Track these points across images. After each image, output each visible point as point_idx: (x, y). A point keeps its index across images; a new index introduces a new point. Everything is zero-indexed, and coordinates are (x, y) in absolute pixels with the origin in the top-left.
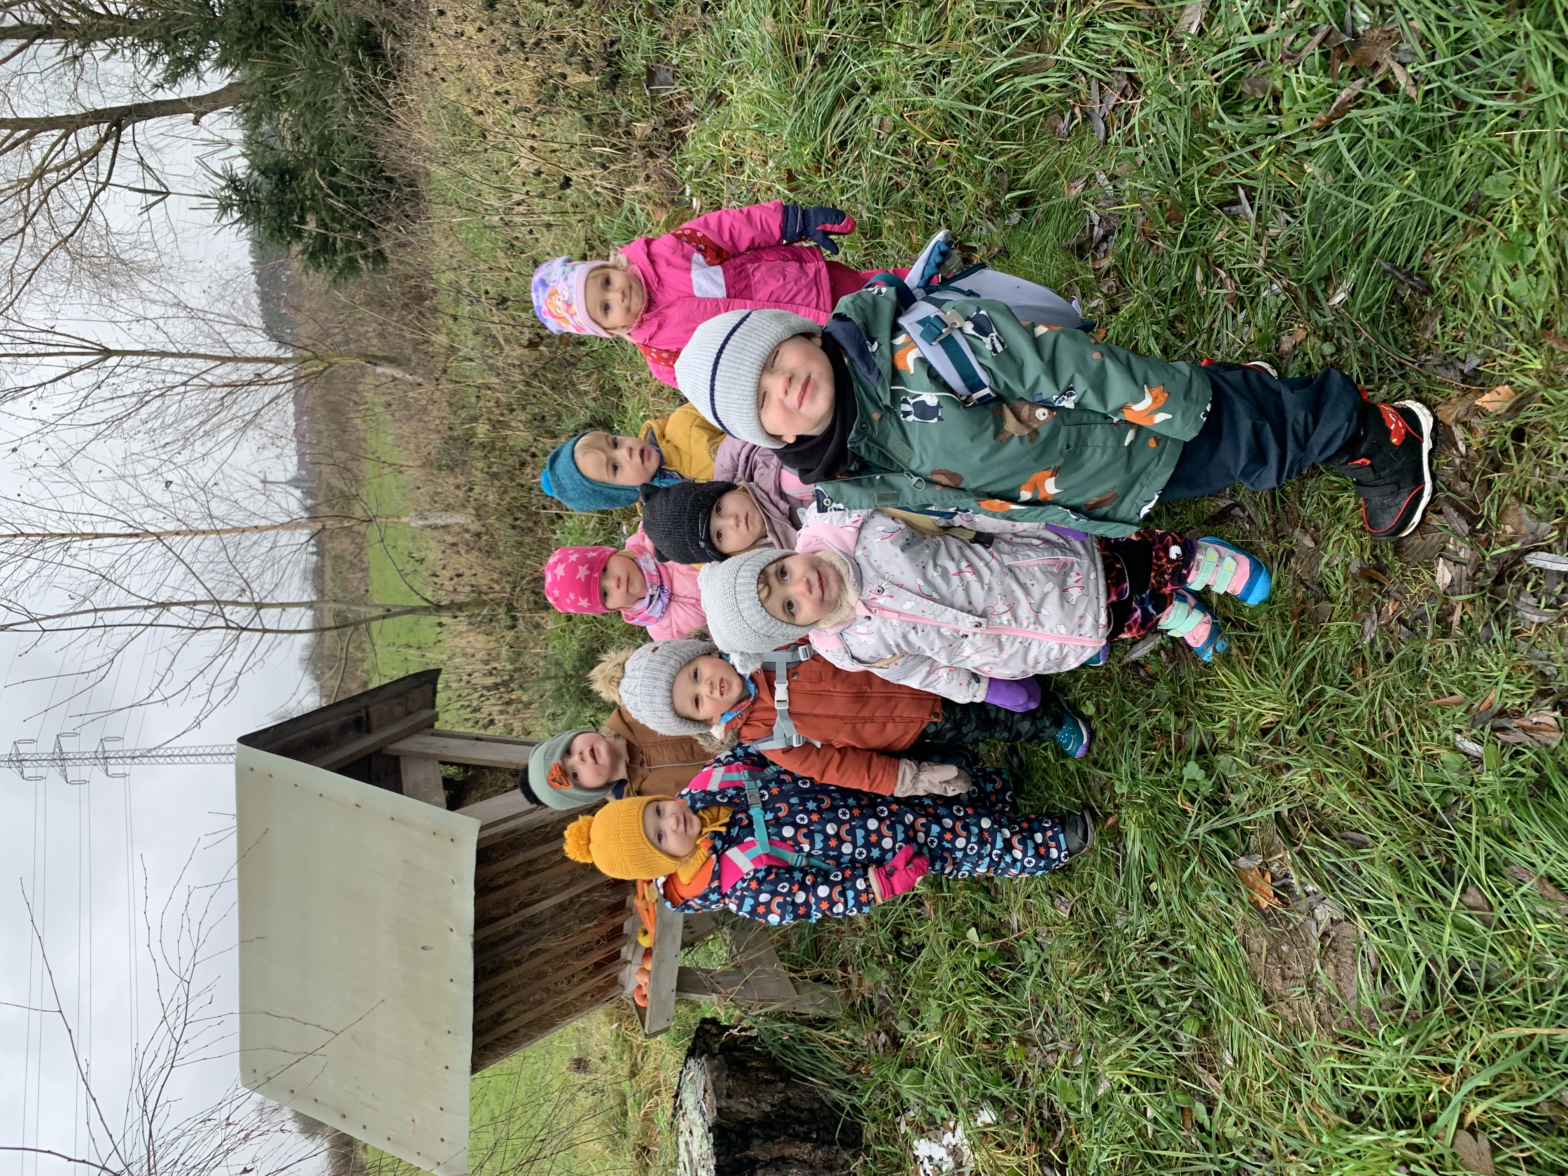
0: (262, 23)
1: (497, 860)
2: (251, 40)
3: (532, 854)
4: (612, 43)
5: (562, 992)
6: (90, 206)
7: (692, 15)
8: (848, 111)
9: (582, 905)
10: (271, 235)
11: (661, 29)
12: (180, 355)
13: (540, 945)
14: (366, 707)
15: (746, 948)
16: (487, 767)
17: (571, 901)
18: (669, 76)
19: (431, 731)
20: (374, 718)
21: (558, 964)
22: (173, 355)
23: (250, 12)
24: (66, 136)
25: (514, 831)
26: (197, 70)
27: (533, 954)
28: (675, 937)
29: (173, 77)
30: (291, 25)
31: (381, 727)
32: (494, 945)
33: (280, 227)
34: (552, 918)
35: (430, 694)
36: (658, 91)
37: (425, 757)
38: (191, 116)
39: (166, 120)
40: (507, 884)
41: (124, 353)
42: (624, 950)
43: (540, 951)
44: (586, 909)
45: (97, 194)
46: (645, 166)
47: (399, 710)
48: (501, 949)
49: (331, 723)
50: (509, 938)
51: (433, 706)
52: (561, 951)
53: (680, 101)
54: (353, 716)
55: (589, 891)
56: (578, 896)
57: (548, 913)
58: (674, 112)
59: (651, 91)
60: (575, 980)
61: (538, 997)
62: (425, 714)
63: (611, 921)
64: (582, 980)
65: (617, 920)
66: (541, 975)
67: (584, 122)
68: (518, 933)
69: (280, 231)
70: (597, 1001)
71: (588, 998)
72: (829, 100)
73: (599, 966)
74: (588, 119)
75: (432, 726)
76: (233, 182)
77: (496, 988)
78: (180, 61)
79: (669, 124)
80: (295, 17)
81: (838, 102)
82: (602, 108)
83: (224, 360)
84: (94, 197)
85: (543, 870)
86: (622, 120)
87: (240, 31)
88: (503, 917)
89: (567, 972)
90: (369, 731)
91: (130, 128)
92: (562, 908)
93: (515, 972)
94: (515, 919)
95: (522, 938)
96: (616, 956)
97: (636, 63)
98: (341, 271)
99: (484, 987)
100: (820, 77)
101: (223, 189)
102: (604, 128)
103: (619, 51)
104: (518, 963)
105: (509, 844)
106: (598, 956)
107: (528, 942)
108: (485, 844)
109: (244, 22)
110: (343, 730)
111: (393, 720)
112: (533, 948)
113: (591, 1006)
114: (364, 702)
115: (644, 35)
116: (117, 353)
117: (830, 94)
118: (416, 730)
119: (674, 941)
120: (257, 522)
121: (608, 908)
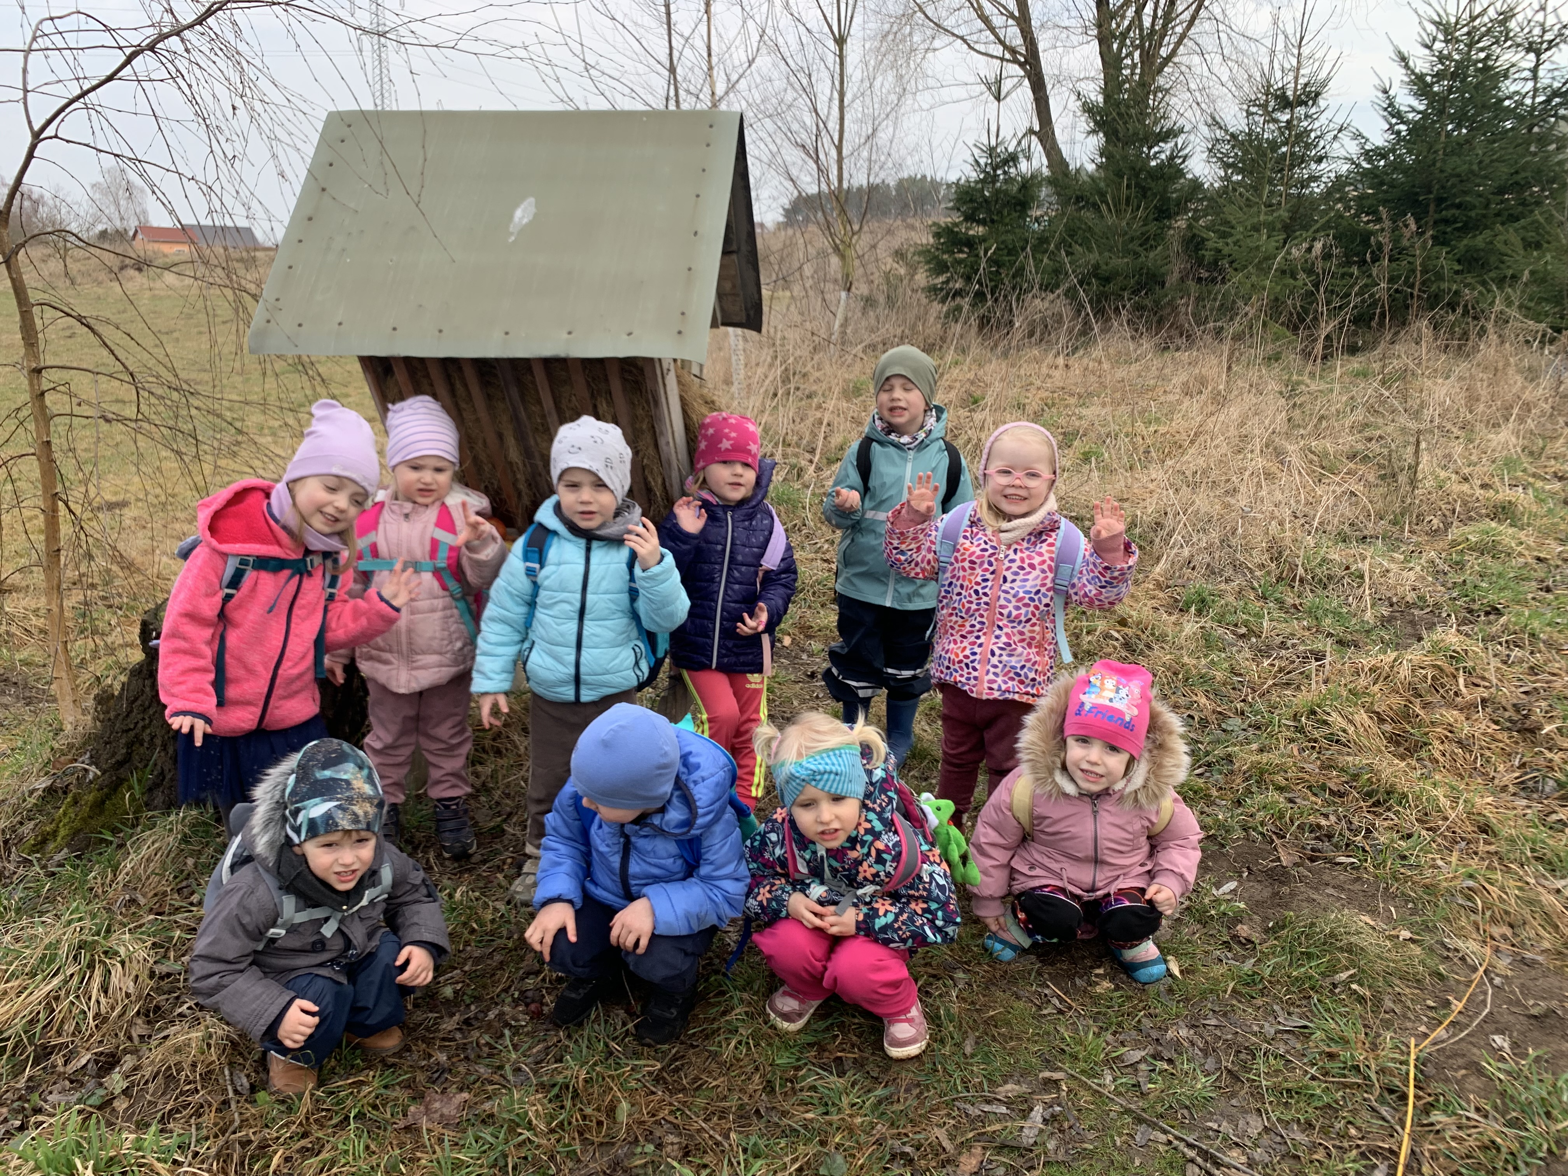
6: (953, 34)
10: (966, 193)
12: (842, 108)
22: (842, 102)
24: (1011, 16)
33: (974, 201)
38: (1037, 128)
41: (841, 57)
45: (965, 41)
69: (970, 201)
76: (1013, 158)
83: (839, 149)
84: (962, 38)
87: (1139, 169)
91: (1022, 73)
98: (936, 257)
101: (1006, 149)
109: (1147, 173)
116: (841, 50)
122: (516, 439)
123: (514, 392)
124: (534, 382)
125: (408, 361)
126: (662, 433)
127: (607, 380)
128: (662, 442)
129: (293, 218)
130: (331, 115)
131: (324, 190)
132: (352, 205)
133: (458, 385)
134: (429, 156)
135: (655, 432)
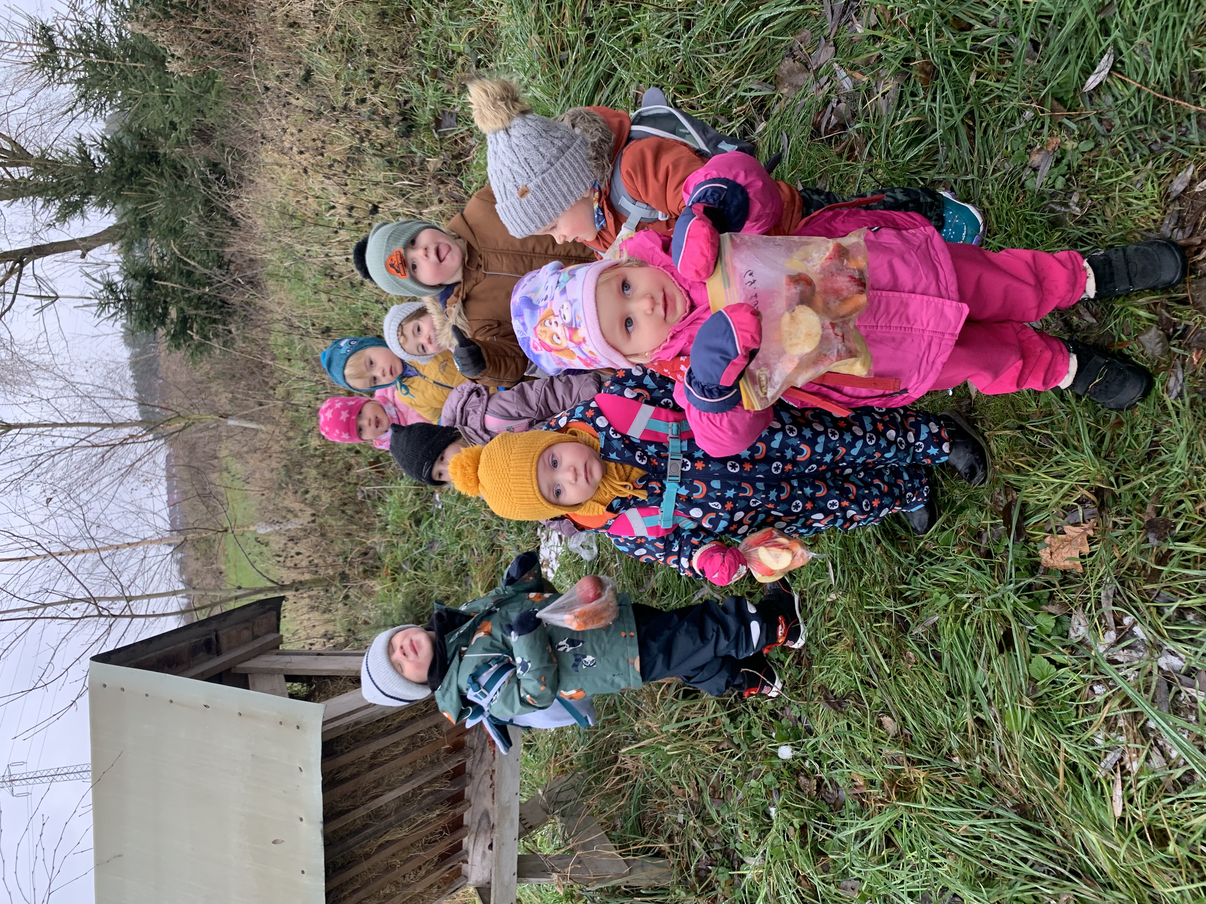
0: (132, 169)
1: (342, 753)
2: (123, 182)
3: (374, 746)
4: (406, 102)
5: (408, 885)
7: (468, 72)
8: (607, 92)
9: (424, 797)
10: (141, 323)
11: (444, 86)
12: (68, 425)
13: (387, 838)
14: (216, 631)
15: (577, 833)
16: (329, 677)
17: (414, 792)
18: (453, 121)
19: (277, 651)
20: (223, 640)
21: (405, 856)
22: (62, 425)
23: (123, 162)
25: (357, 723)
26: (82, 212)
27: (382, 847)
28: (512, 821)
29: (64, 216)
30: (154, 168)
31: (230, 649)
32: (342, 839)
33: (148, 317)
34: (397, 810)
35: (274, 619)
36: (445, 133)
37: (271, 672)
38: (79, 252)
39: (59, 256)
40: (353, 776)
41: (21, 426)
42: (465, 840)
43: (389, 843)
44: (427, 800)
45: (3, 314)
46: (438, 191)
47: (246, 634)
48: (351, 841)
49: (182, 645)
50: (358, 832)
51: (278, 630)
52: (407, 842)
53: (463, 139)
54: (204, 638)
55: (430, 782)
56: (420, 788)
57: (393, 806)
58: (459, 148)
59: (439, 134)
60: (423, 872)
61: (388, 891)
62: (271, 637)
63: (452, 812)
64: (429, 872)
65: (458, 811)
66: (390, 868)
67: (387, 164)
68: (365, 827)
69: (148, 320)
70: (444, 892)
71: (435, 890)
72: (591, 85)
73: (444, 857)
74: (390, 162)
75: (278, 648)
76: (110, 286)
77: (347, 883)
78: (70, 204)
79: (455, 157)
80: (158, 163)
81: (598, 86)
82: (401, 152)
83: (103, 426)
85: (386, 762)
86: (417, 160)
87: (115, 176)
88: (348, 811)
89: (414, 864)
90: (219, 653)
91: (30, 264)
92: (405, 800)
93: (365, 865)
94: (361, 812)
95: (369, 831)
96: (458, 847)
97: (424, 116)
99: (336, 883)
100: (581, 69)
101: (101, 291)
102: (403, 169)
103: (412, 108)
104: (367, 856)
105: (354, 737)
106: (441, 847)
107: (377, 834)
108: (329, 737)
109: (118, 169)
110: (194, 651)
111: (242, 643)
112: (381, 841)
113: (439, 897)
114: (214, 626)
115: (431, 92)
116: (16, 426)
117: (592, 79)
118: (263, 651)
119: (512, 825)
120: (130, 540)
121: (448, 800)
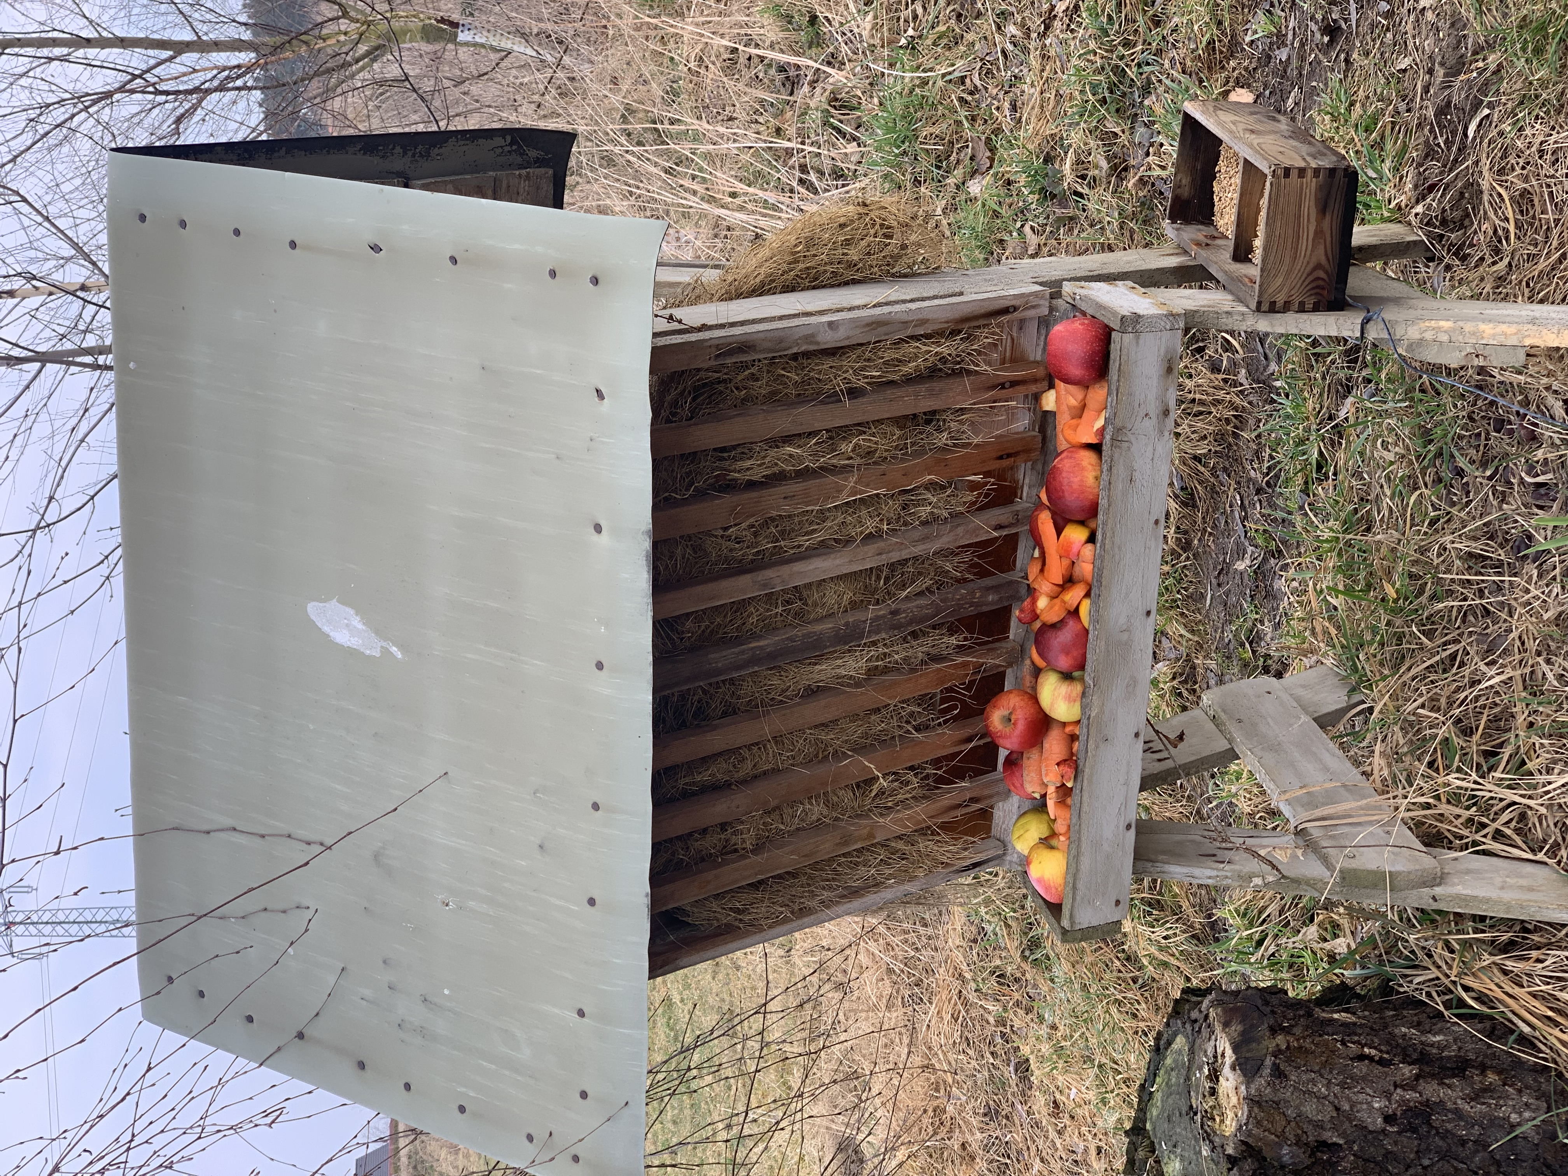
14: (405, 176)
83: (180, 48)
122: (819, 658)
123: (721, 658)
124: (699, 616)
125: (657, 877)
126: (809, 338)
127: (693, 456)
128: (829, 339)
129: (358, 1099)
130: (150, 1015)
131: (301, 1036)
132: (332, 980)
133: (704, 777)
134: (229, 822)
135: (807, 355)
